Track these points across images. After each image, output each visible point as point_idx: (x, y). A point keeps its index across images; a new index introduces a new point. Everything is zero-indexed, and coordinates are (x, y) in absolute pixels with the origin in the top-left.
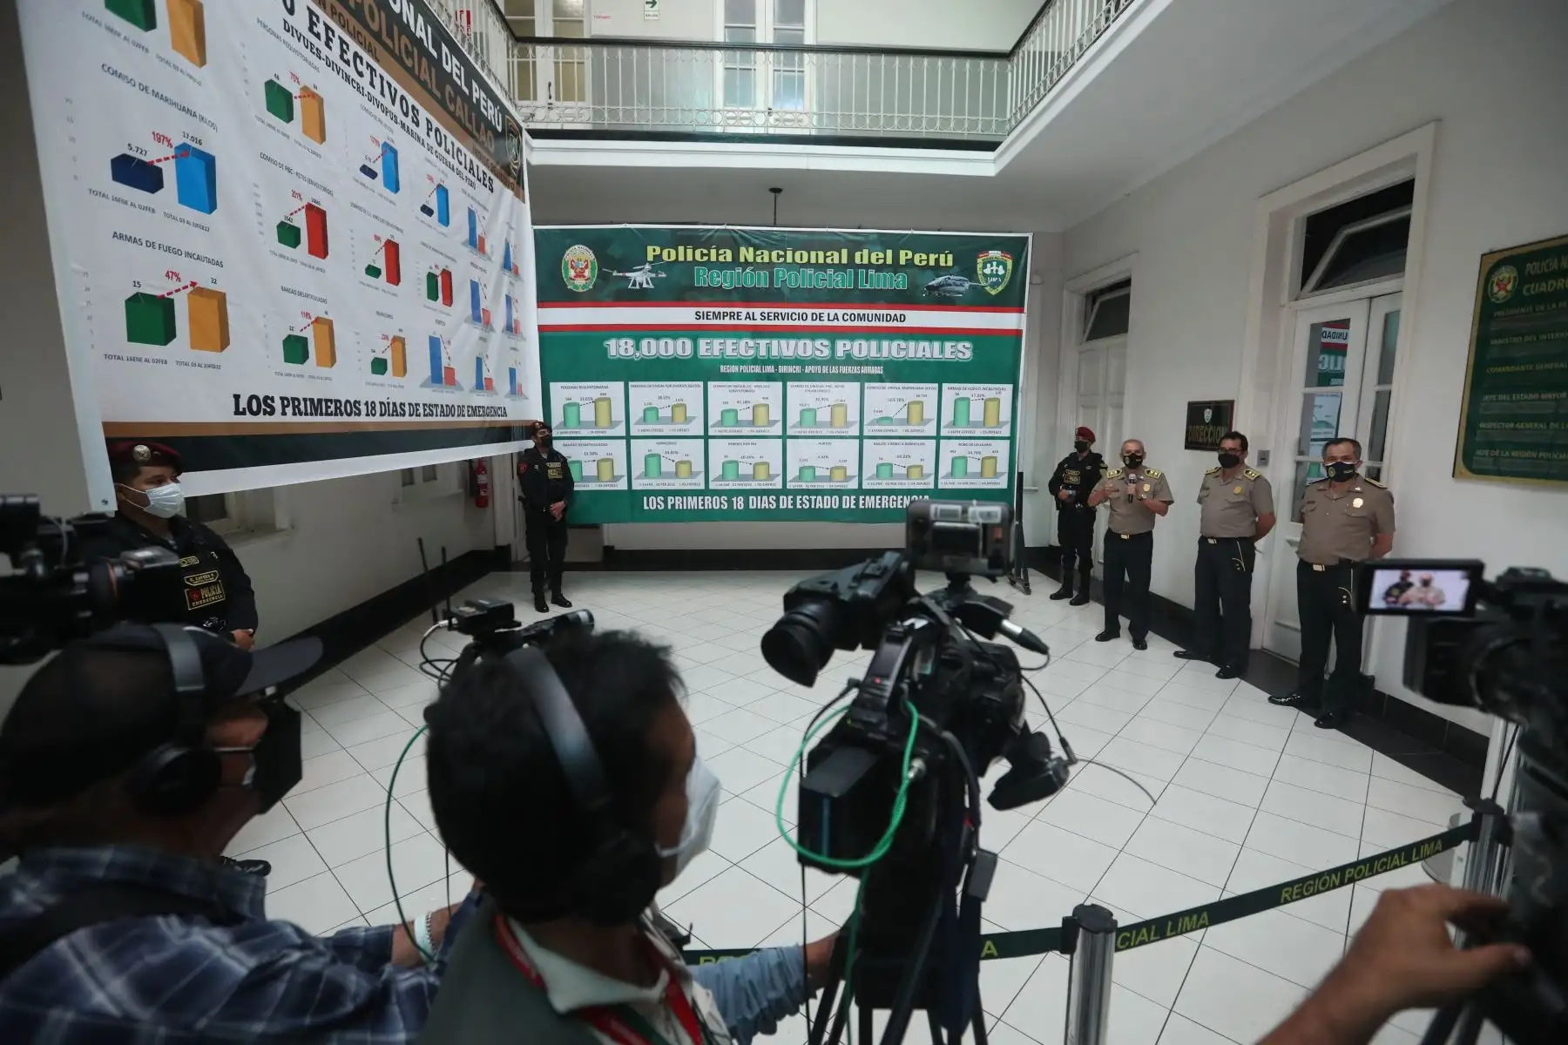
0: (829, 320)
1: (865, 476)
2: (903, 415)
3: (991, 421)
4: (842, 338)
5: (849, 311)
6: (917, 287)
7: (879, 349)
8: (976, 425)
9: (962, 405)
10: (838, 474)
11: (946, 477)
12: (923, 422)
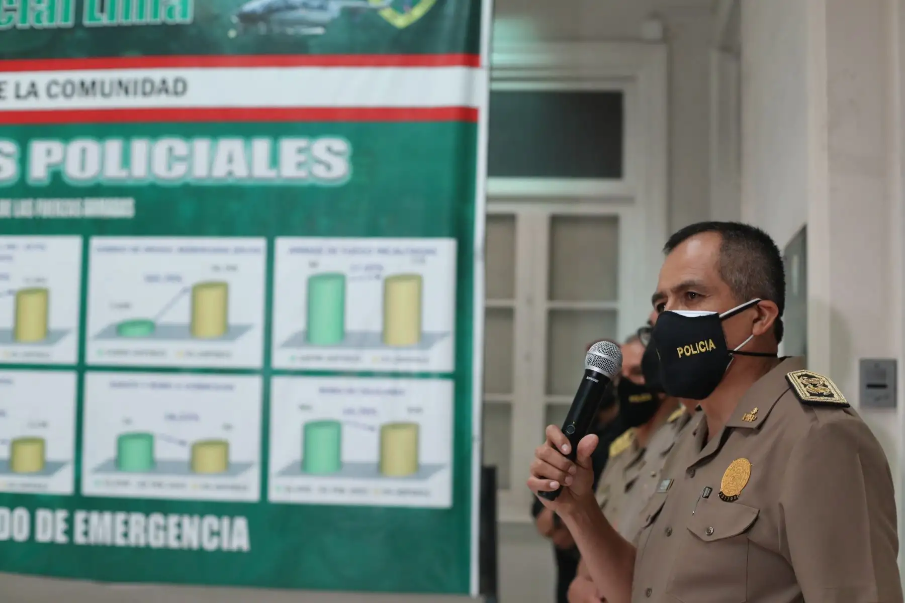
0: (18, 96)
1: (89, 462)
2: (180, 315)
3: (402, 330)
4: (46, 135)
5: (61, 76)
6: (214, 19)
7: (126, 160)
8: (363, 340)
9: (327, 291)
10: (28, 457)
11: (287, 472)
12: (229, 332)
